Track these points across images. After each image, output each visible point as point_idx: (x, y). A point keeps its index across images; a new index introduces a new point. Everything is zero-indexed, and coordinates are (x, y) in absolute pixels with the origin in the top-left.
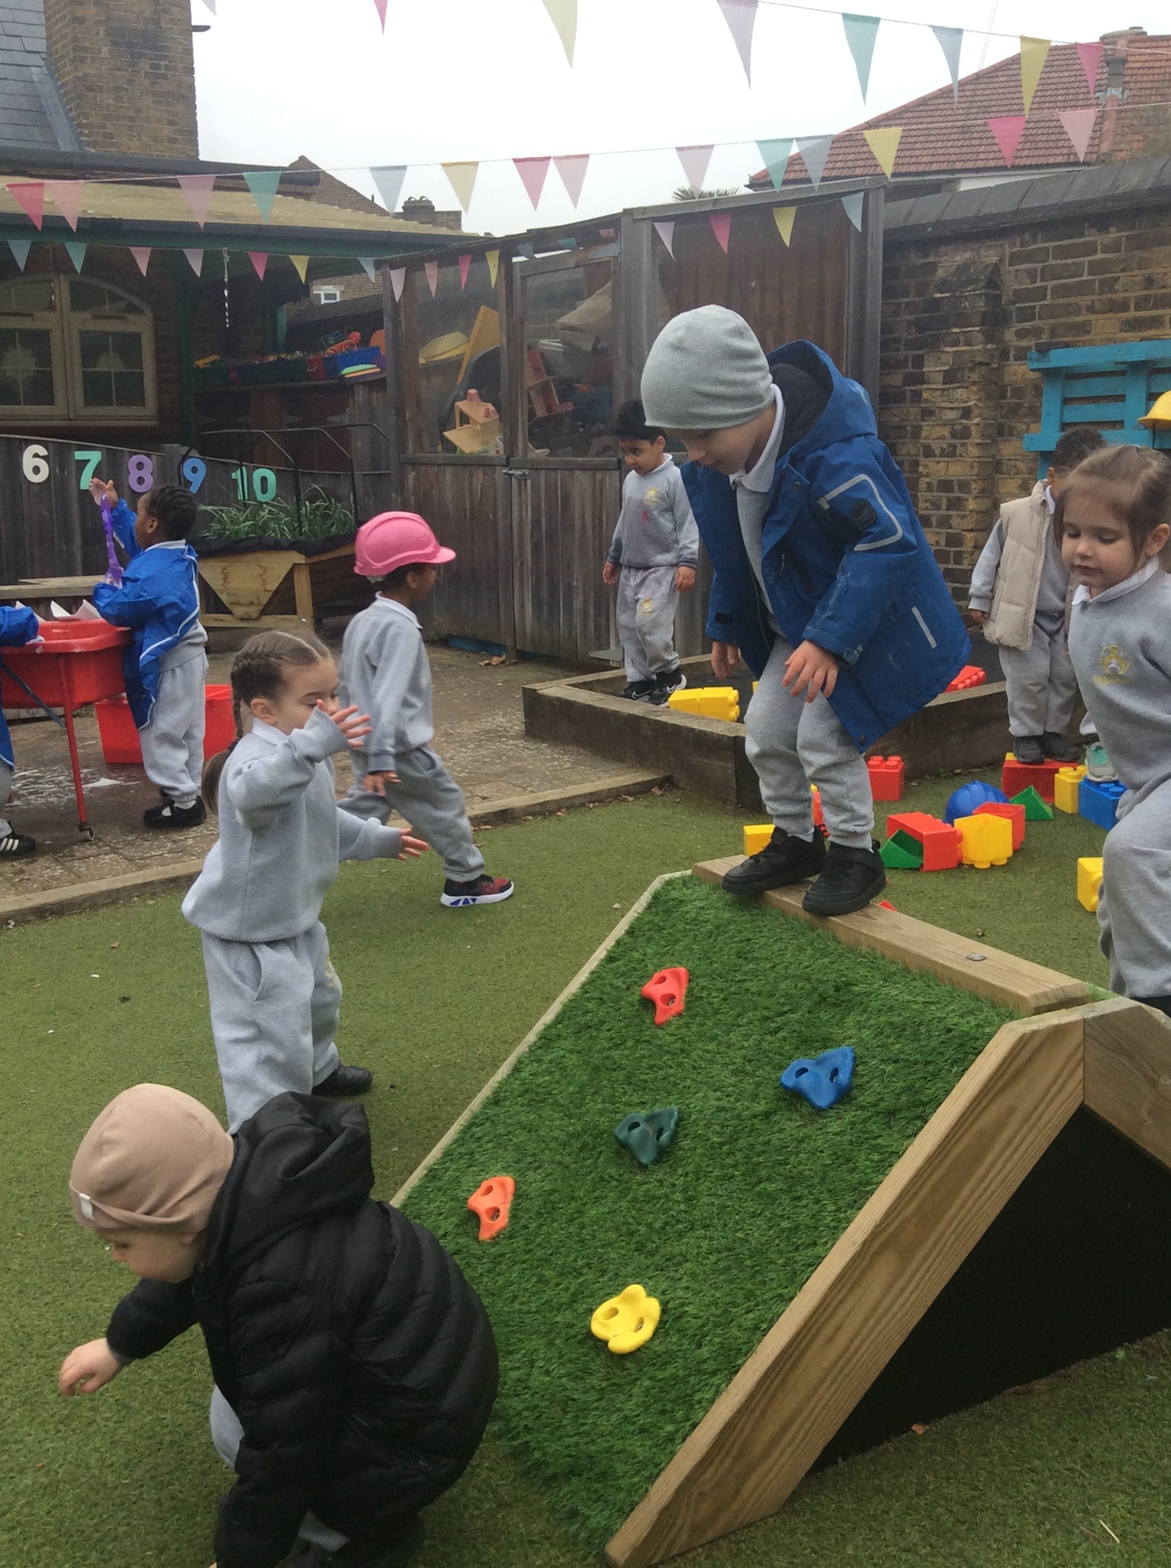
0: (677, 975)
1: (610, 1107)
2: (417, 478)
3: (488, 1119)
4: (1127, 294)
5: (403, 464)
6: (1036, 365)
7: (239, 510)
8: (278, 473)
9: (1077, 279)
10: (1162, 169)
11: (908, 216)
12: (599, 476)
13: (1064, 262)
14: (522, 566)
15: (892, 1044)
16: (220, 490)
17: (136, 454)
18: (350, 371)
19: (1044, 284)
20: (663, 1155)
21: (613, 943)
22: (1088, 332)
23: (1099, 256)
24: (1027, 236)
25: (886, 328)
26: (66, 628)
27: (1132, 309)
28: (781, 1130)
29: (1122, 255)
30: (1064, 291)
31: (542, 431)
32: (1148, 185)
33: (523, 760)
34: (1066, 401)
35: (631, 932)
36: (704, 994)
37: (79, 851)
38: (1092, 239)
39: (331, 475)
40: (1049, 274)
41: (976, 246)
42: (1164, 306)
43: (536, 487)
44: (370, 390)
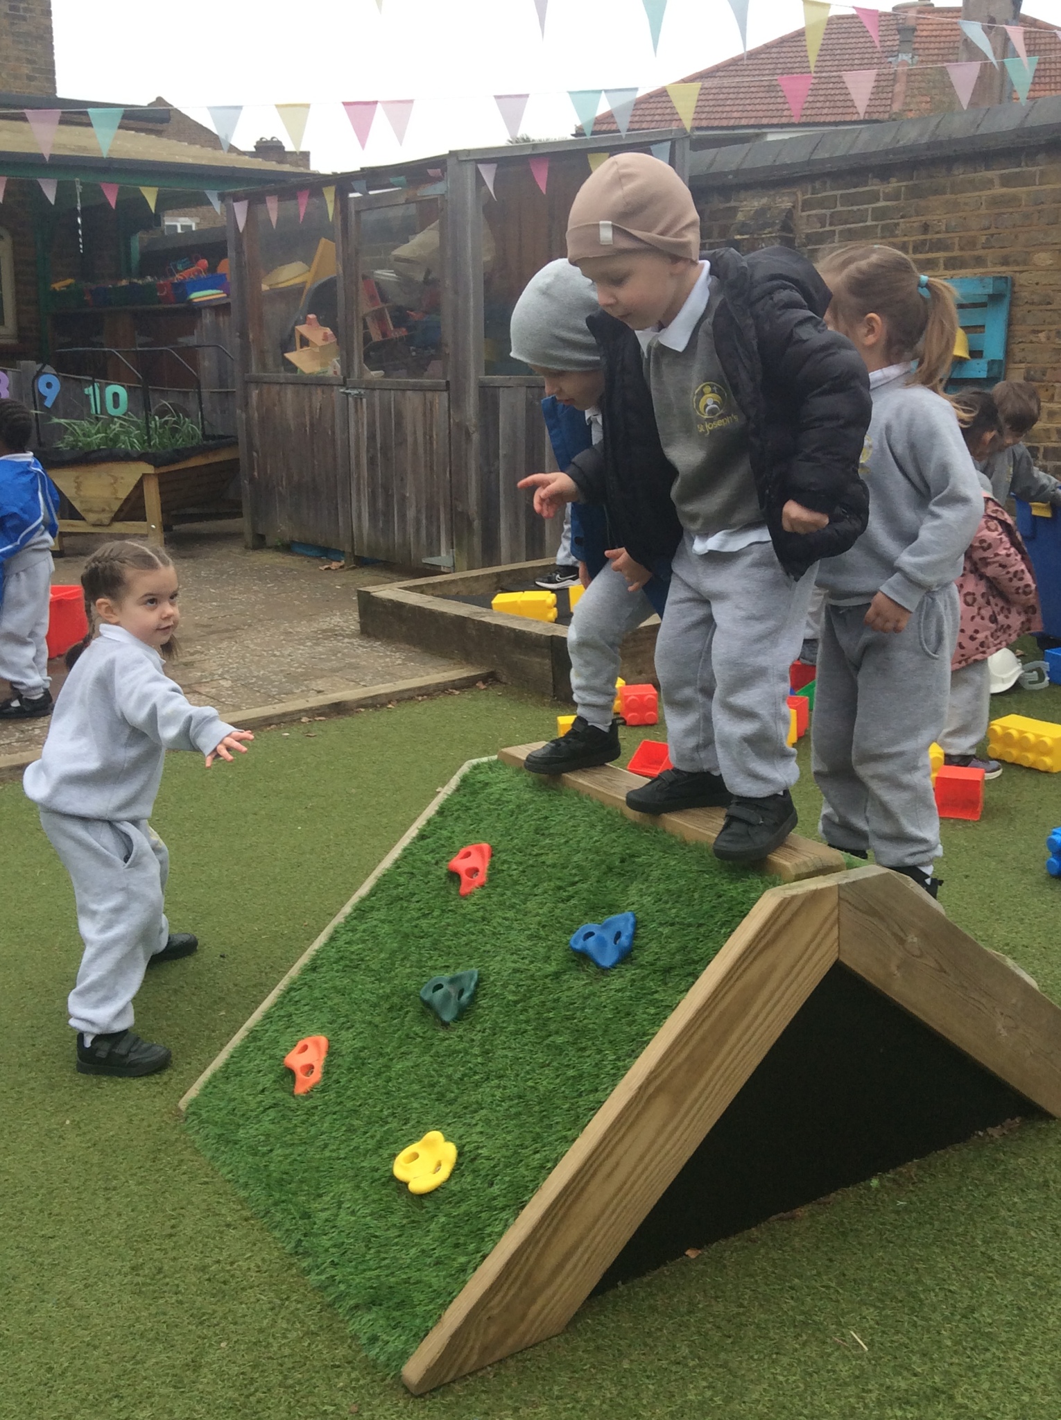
0: (480, 850)
1: (417, 971)
2: (260, 395)
3: (305, 984)
4: (906, 239)
5: (246, 383)
7: (91, 423)
8: (130, 390)
9: (862, 224)
10: (938, 126)
11: (711, 165)
12: (429, 395)
13: (850, 208)
14: (359, 478)
15: (670, 909)
16: (73, 404)
18: (198, 296)
19: (832, 228)
20: (463, 1013)
21: (424, 823)
23: (881, 204)
24: (818, 185)
28: (570, 988)
29: (902, 203)
30: (849, 235)
31: (376, 354)
32: (925, 140)
33: (358, 656)
35: (441, 812)
38: (875, 188)
39: (179, 392)
40: (835, 219)
41: (772, 193)
42: (938, 250)
43: (371, 406)
44: (217, 315)
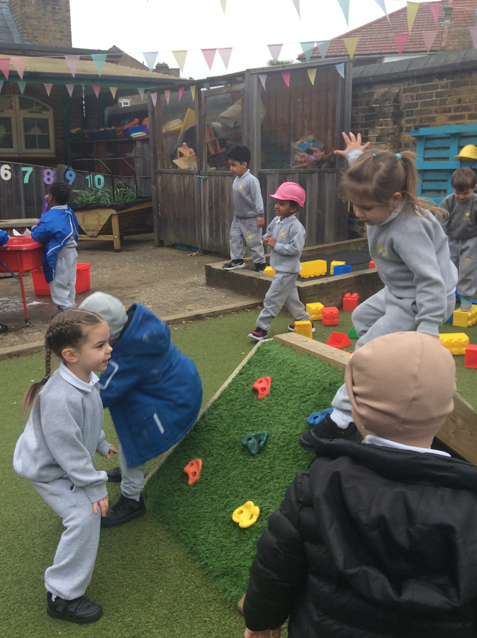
0: (267, 380)
1: (240, 432)
2: (162, 178)
3: (191, 437)
4: (450, 106)
5: (156, 173)
6: (413, 134)
7: (89, 192)
8: (105, 177)
9: (431, 99)
10: (465, 55)
11: (362, 73)
13: (425, 92)
14: (205, 215)
16: (81, 184)
17: (47, 168)
18: (134, 135)
19: (417, 101)
20: (261, 450)
21: (242, 367)
22: (435, 121)
23: (439, 90)
24: (410, 82)
25: (353, 119)
26: (19, 240)
27: (453, 111)
29: (449, 89)
30: (425, 104)
31: (213, 160)
32: (459, 61)
33: (205, 294)
34: (426, 149)
35: (249, 363)
36: (278, 387)
37: (25, 330)
38: (436, 83)
39: (127, 178)
40: (419, 97)
41: (390, 85)
42: (465, 111)
43: (210, 183)
44: (143, 143)
